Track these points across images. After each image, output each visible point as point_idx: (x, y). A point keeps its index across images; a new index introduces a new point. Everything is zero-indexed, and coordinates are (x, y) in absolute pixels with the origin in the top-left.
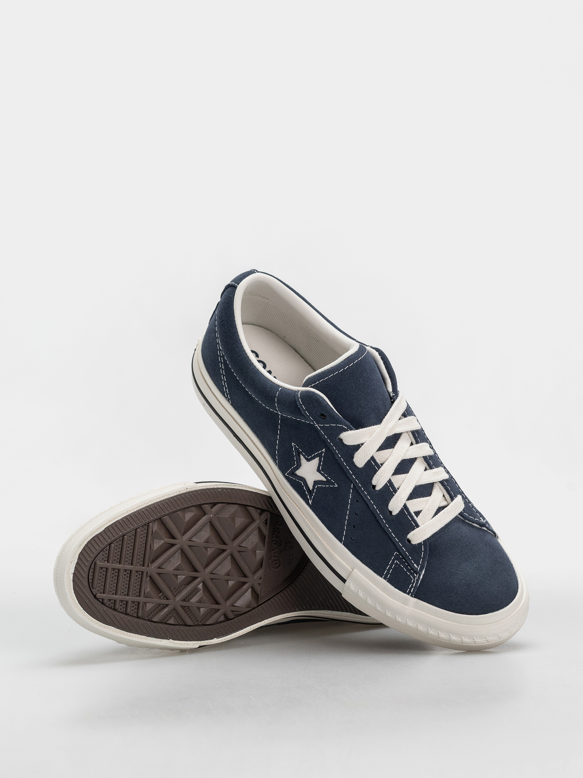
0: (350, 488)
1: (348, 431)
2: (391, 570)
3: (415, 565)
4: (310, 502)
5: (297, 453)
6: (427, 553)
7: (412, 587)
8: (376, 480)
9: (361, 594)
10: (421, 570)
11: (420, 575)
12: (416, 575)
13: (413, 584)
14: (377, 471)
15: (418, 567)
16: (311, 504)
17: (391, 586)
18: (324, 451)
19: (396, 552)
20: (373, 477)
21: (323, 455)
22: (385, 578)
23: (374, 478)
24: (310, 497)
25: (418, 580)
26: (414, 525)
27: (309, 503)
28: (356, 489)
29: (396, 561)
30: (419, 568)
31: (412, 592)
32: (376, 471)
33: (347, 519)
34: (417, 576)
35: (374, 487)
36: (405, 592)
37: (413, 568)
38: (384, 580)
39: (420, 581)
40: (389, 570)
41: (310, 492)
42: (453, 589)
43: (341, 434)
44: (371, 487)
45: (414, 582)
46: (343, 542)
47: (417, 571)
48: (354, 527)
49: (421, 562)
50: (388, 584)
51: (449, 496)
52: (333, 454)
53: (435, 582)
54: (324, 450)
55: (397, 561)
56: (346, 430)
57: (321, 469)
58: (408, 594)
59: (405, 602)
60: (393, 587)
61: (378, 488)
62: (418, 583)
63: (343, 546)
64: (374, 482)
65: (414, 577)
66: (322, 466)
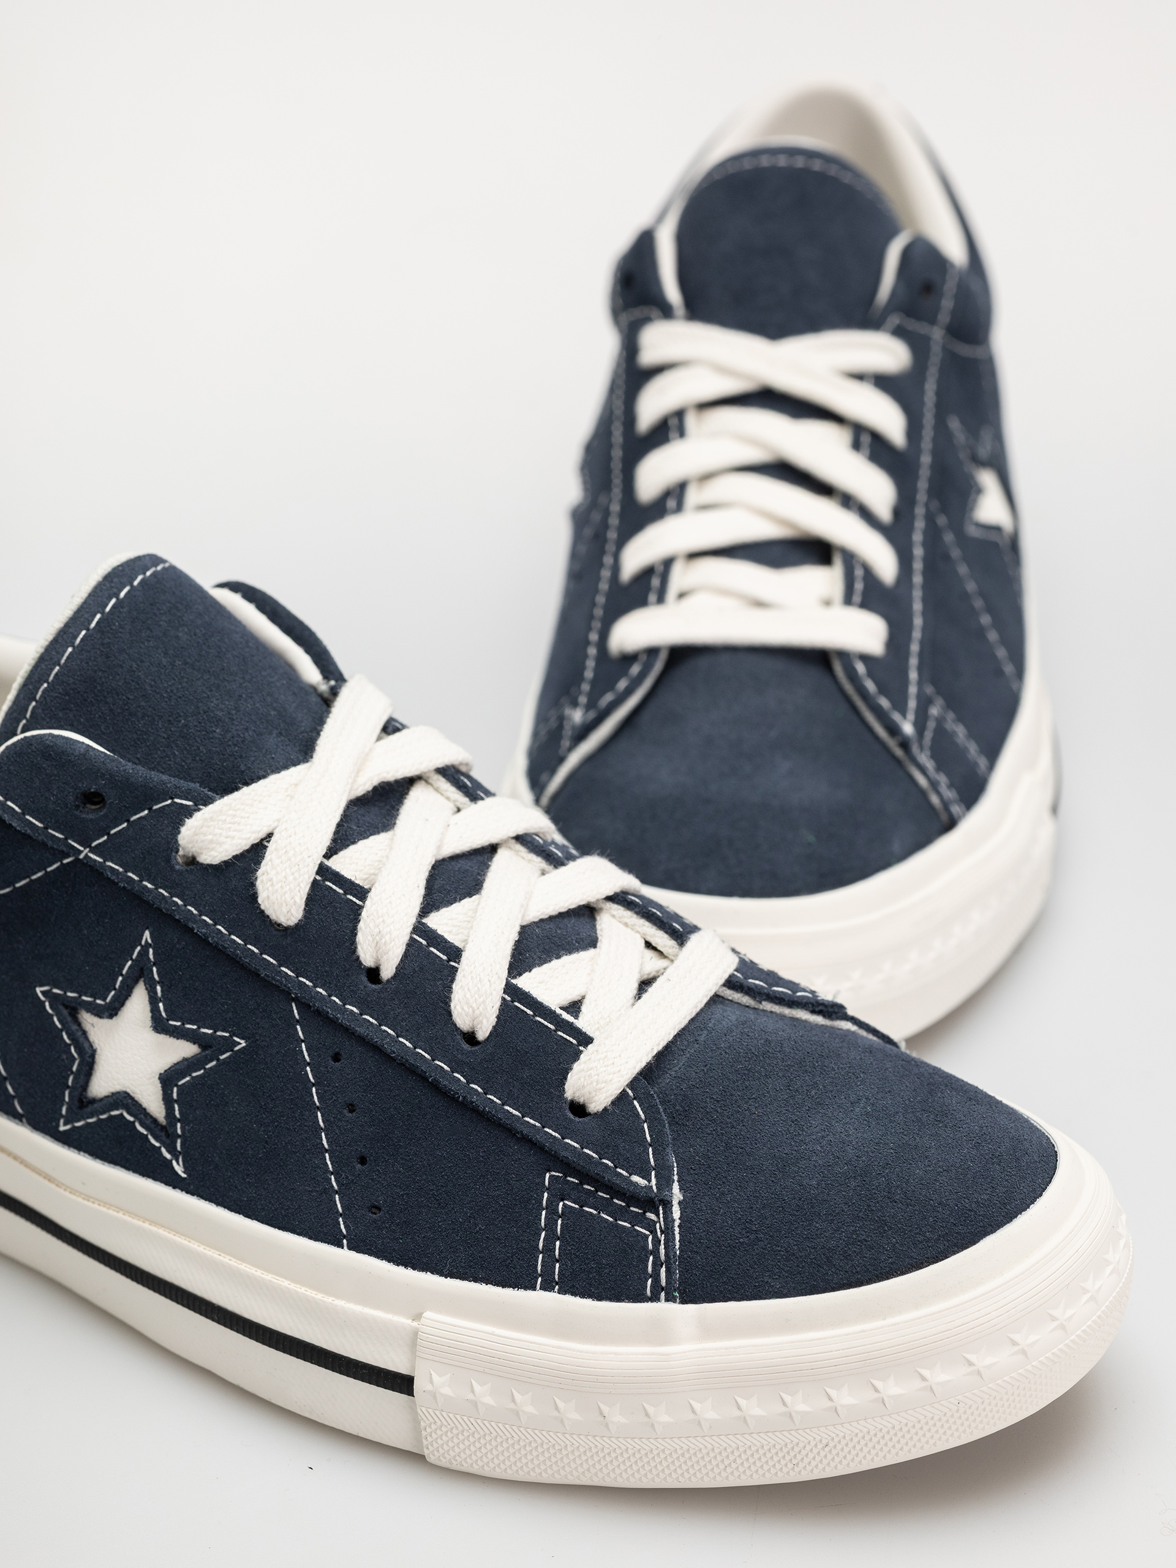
0: (292, 1023)
1: (199, 810)
2: (558, 1243)
3: (635, 1178)
4: (179, 1169)
5: (65, 1012)
6: (660, 1120)
7: (657, 1265)
8: (370, 938)
9: (484, 1394)
10: (665, 1182)
11: (667, 1205)
12: (652, 1216)
13: (655, 1252)
14: (361, 907)
15: (649, 1181)
16: (184, 1175)
17: (577, 1300)
18: (150, 941)
19: (549, 1171)
20: (356, 934)
21: (151, 956)
22: (547, 1287)
23: (360, 938)
24: (172, 1150)
25: (668, 1231)
26: (574, 1042)
27: (177, 1173)
28: (314, 1013)
29: (561, 1204)
30: (654, 1182)
31: (663, 1283)
32: (355, 913)
33: (326, 1146)
34: (658, 1215)
35: (373, 973)
36: (638, 1297)
37: (634, 1197)
38: (547, 1293)
39: (677, 1230)
40: (549, 1249)
41: (165, 1132)
42: (813, 1207)
43: (179, 833)
44: (364, 979)
45: (656, 1242)
46: (345, 1241)
47: (653, 1195)
48: (363, 1161)
49: (652, 1160)
50: (568, 1299)
51: (666, 936)
52: (183, 927)
53: (736, 1212)
54: (147, 934)
55: (564, 1205)
56: (189, 813)
57: (164, 1014)
58: (655, 1298)
59: (659, 1335)
60: (588, 1303)
61: (387, 972)
62: (674, 1239)
63: (353, 1254)
64: (367, 955)
65: (651, 1226)
66: (165, 998)
